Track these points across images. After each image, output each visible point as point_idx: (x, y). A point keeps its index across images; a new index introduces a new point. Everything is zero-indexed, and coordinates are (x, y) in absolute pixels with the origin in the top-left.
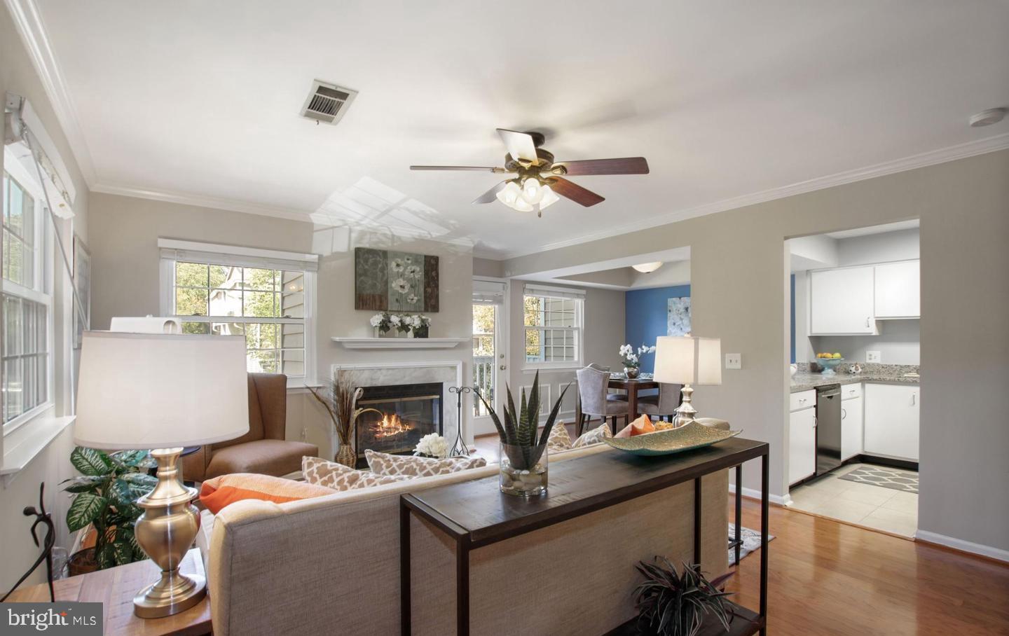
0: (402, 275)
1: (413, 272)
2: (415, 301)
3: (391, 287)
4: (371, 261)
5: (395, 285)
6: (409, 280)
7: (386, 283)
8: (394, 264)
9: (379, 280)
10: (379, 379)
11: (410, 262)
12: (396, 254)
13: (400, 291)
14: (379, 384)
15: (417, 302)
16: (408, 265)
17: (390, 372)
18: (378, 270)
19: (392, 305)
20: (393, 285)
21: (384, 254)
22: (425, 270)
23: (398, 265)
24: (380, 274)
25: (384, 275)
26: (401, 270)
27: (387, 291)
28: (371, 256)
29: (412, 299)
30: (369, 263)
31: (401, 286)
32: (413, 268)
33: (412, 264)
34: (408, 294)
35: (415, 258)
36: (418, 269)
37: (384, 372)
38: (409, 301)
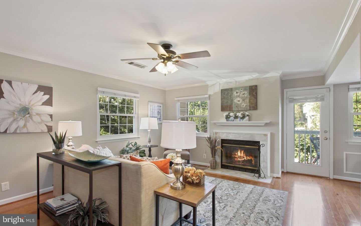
0: (239, 96)
1: (244, 94)
2: (244, 106)
3: (234, 102)
4: (226, 93)
5: (236, 101)
6: (242, 98)
7: (232, 100)
8: (235, 93)
9: (229, 100)
10: (230, 136)
11: (242, 90)
12: (236, 89)
13: (238, 103)
14: (230, 139)
15: (245, 106)
16: (241, 92)
17: (234, 134)
18: (229, 96)
19: (234, 109)
20: (235, 101)
21: (231, 89)
22: (249, 92)
23: (237, 93)
24: (229, 97)
25: (231, 97)
26: (238, 94)
27: (232, 103)
28: (226, 91)
29: (243, 105)
30: (225, 94)
31: (238, 101)
32: (244, 93)
33: (243, 91)
34: (241, 103)
35: (245, 88)
36: (246, 92)
37: (232, 134)
38: (242, 106)
